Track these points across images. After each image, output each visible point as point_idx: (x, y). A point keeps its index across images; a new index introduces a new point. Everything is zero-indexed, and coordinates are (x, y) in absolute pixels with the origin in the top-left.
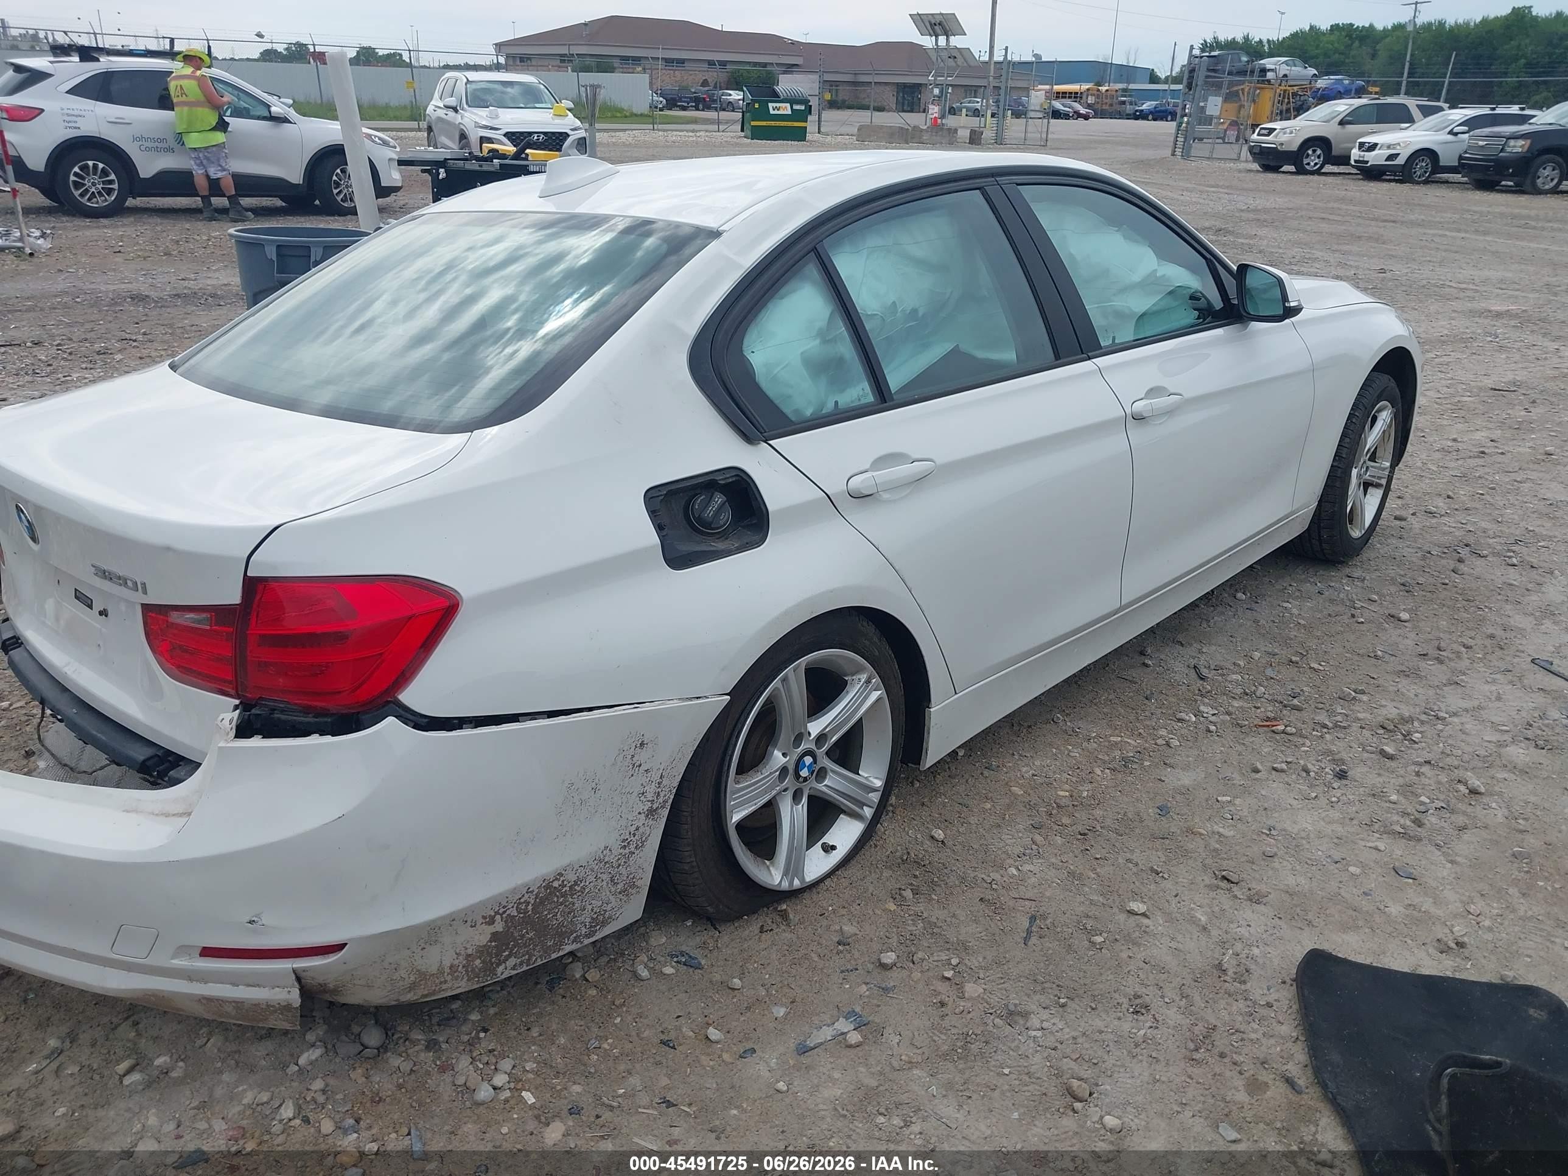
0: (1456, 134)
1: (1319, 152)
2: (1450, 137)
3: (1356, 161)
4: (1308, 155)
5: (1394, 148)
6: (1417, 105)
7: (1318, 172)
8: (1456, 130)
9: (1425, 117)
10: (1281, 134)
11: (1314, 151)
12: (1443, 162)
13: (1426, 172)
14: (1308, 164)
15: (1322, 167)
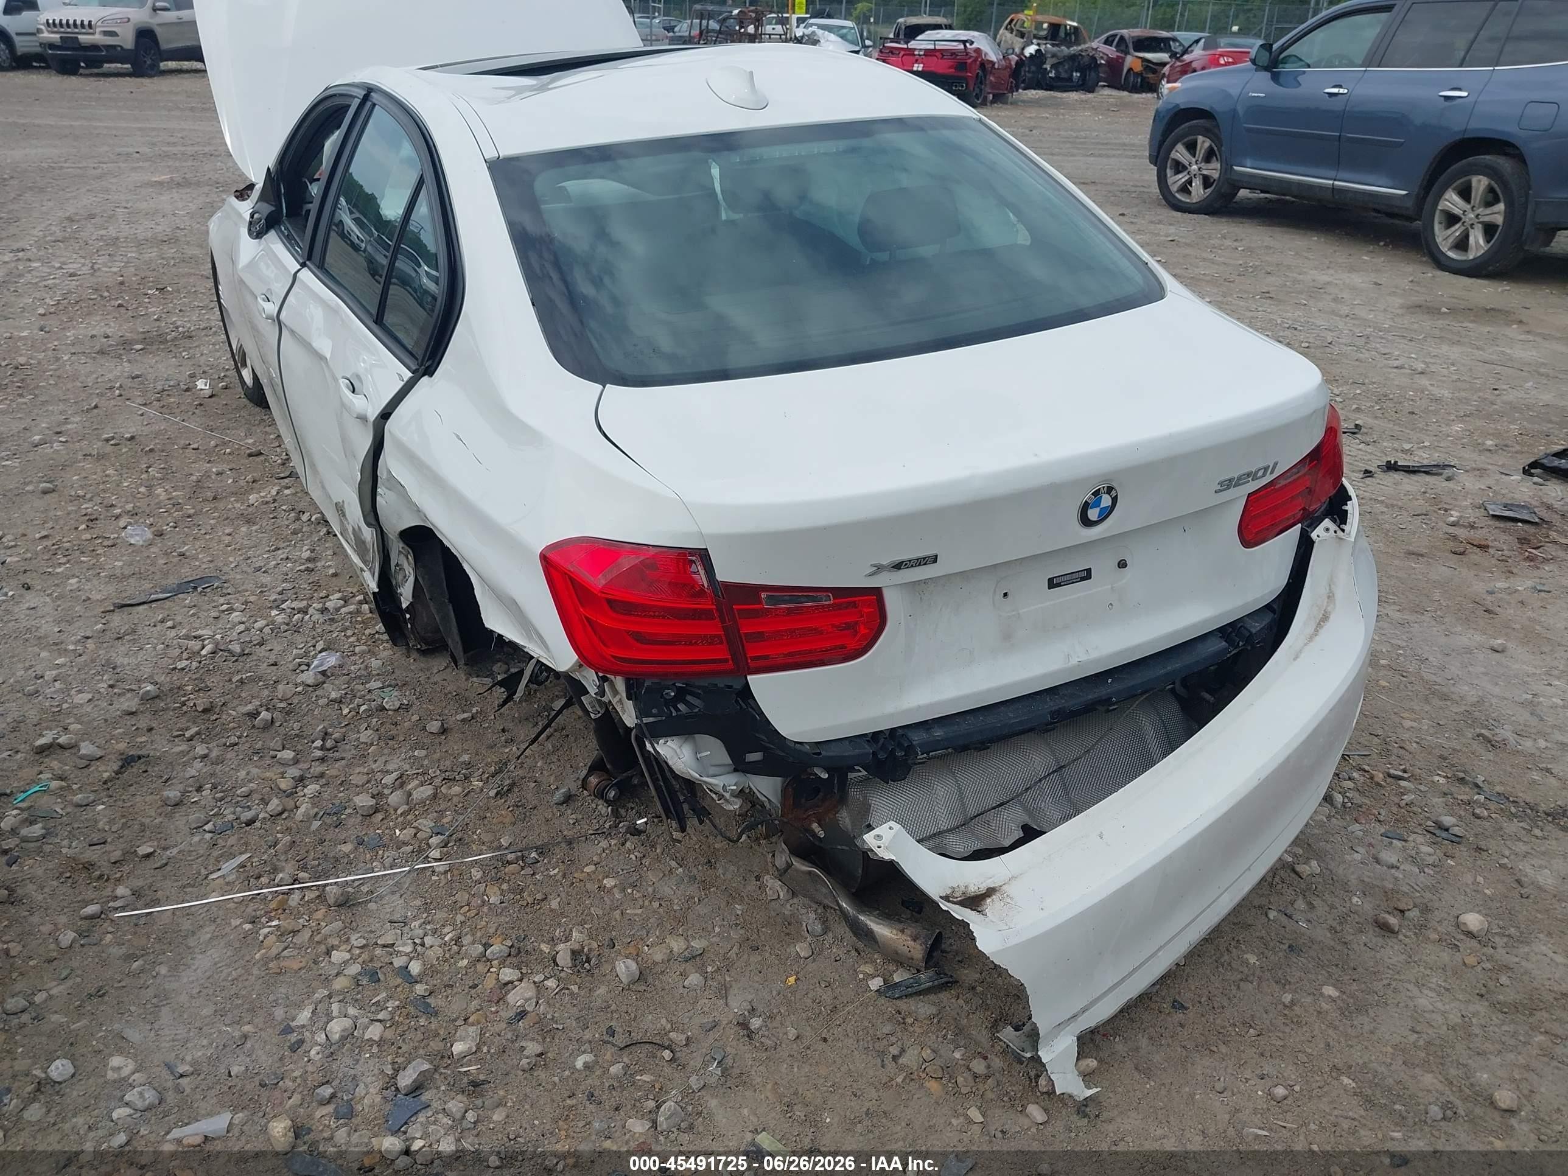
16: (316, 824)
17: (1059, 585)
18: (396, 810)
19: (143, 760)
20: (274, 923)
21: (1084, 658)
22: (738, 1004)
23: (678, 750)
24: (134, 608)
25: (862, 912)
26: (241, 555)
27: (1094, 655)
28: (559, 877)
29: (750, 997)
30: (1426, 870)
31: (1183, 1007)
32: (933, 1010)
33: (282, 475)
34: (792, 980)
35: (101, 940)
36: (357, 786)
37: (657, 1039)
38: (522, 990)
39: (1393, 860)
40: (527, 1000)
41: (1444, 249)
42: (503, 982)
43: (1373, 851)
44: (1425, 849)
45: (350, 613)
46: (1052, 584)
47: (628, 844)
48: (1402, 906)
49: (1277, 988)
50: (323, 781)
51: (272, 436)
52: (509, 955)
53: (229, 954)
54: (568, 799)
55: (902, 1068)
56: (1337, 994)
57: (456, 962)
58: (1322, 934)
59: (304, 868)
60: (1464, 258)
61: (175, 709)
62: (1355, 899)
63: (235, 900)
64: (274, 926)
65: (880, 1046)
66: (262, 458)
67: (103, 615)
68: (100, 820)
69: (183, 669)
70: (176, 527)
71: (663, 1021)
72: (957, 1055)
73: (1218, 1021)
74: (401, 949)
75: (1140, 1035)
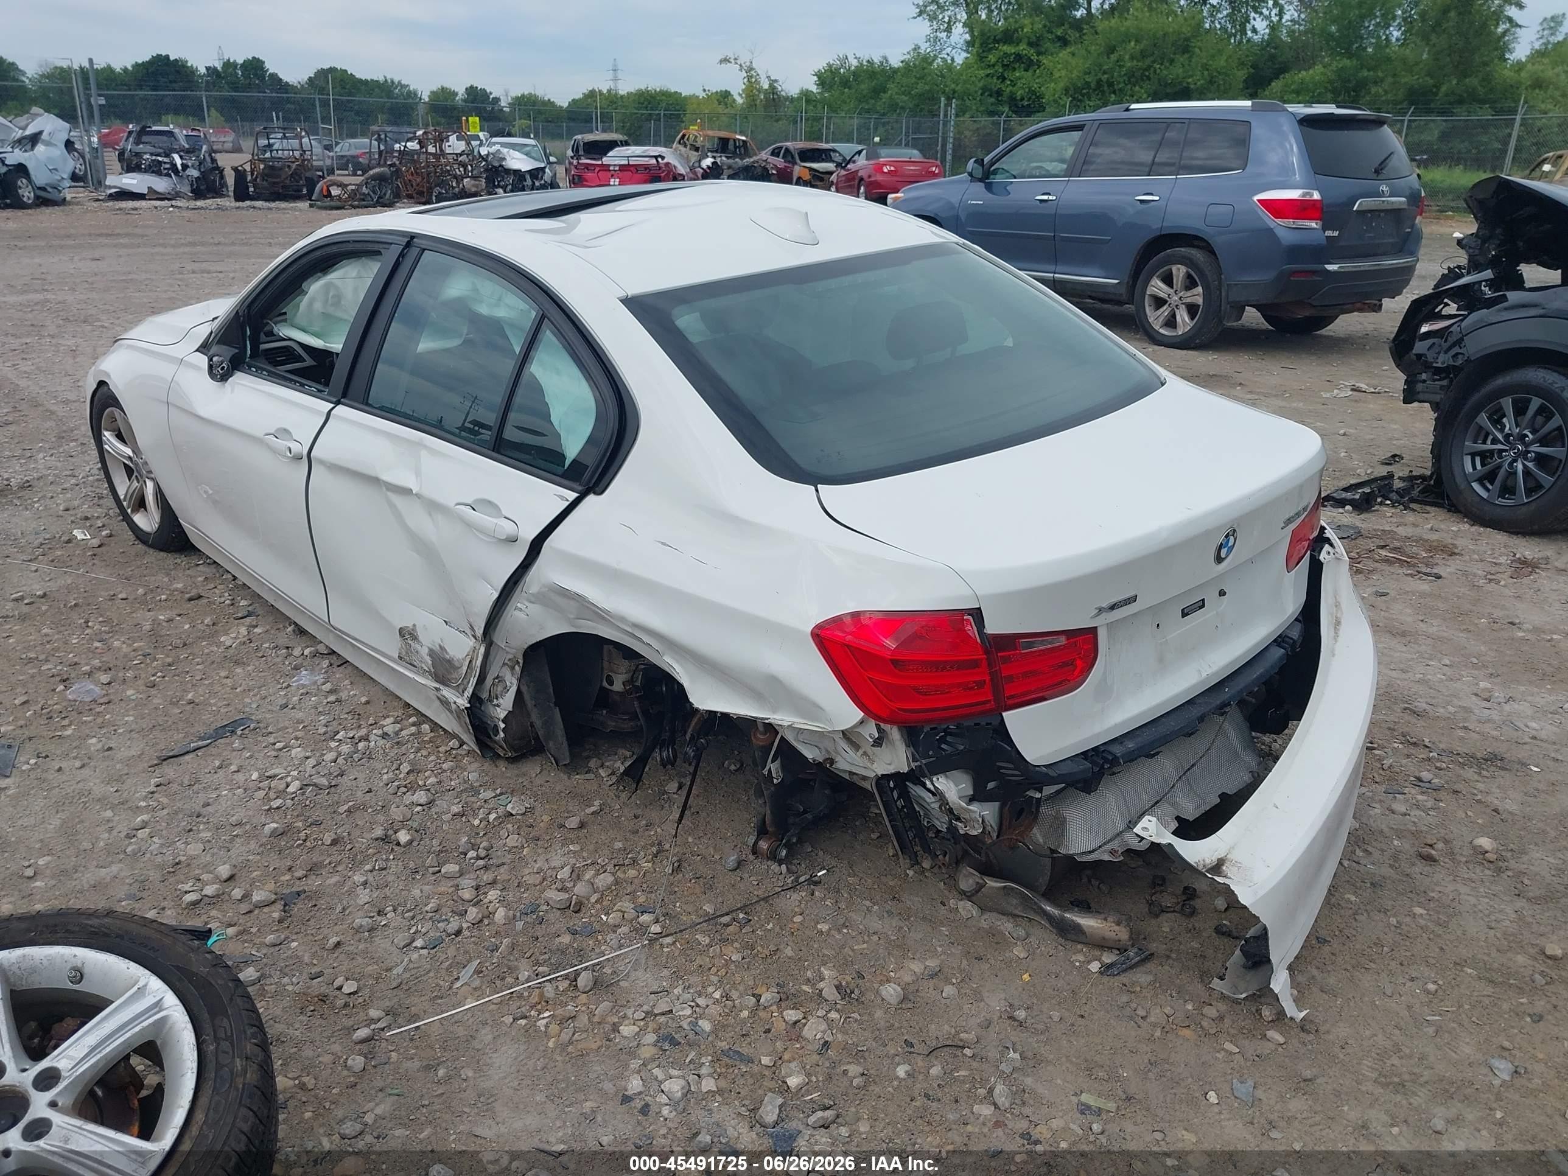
16: (520, 925)
17: (1187, 614)
18: (588, 899)
19: (303, 896)
20: (547, 1014)
21: (1209, 671)
22: (996, 1003)
24: (182, 758)
25: (1065, 911)
26: (255, 695)
27: (1215, 668)
28: (777, 929)
29: (1003, 996)
30: (1430, 813)
31: (1326, 941)
32: (1150, 978)
33: (240, 615)
34: (1026, 977)
35: (389, 1059)
36: (535, 886)
37: (949, 1042)
38: (814, 1026)
39: (1403, 809)
40: (824, 1032)
41: (1157, 328)
42: (791, 1022)
43: (1386, 806)
44: (1420, 797)
45: (412, 735)
46: (1184, 614)
47: (817, 893)
48: (1429, 842)
49: (1382, 915)
50: (499, 886)
51: (200, 579)
52: (781, 1000)
53: (522, 1047)
54: (740, 864)
55: (1154, 1025)
56: (1424, 912)
57: (737, 1015)
58: (1386, 871)
59: (538, 963)
60: (1175, 334)
61: (299, 846)
62: (1396, 842)
63: (495, 1001)
64: (548, 1017)
65: (1128, 1011)
66: (204, 601)
67: (152, 769)
68: (303, 956)
69: (278, 808)
70: (164, 677)
71: (946, 1027)
72: (1190, 1007)
73: (1358, 946)
74: (681, 1013)
75: (1309, 968)
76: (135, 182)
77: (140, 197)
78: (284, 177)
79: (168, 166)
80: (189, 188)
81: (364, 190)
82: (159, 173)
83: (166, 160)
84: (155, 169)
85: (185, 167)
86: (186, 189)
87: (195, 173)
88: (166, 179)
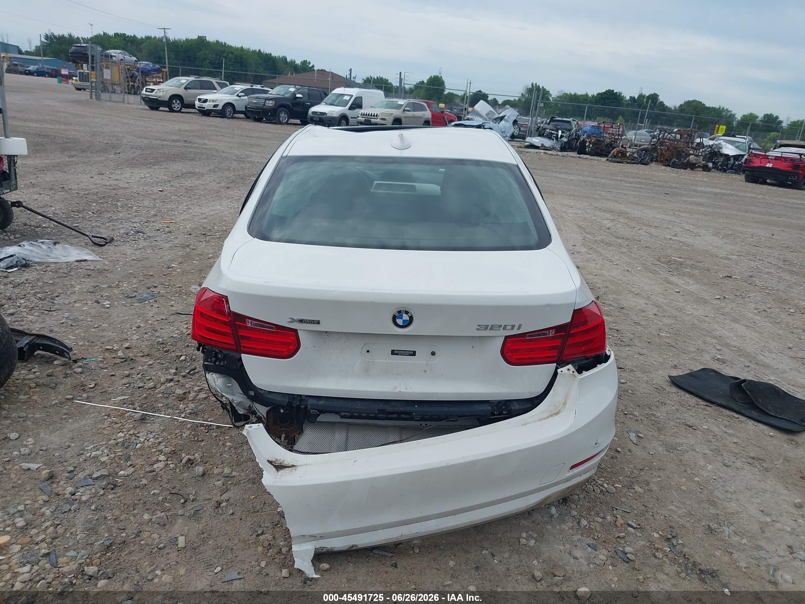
0: (240, 96)
1: (178, 102)
2: (238, 98)
3: (198, 107)
4: (174, 103)
5: (216, 102)
6: (216, 82)
7: (179, 111)
8: (240, 94)
9: (222, 88)
10: (158, 92)
11: (176, 101)
12: (237, 109)
13: (231, 113)
14: (175, 107)
15: (181, 109)
16: (160, 395)
17: (397, 354)
18: (188, 399)
20: (114, 419)
21: (403, 390)
22: (225, 497)
23: (216, 379)
27: (409, 390)
29: (232, 496)
30: (591, 565)
31: (396, 567)
34: (253, 497)
35: (63, 406)
37: (185, 495)
38: (160, 464)
39: (578, 555)
40: (158, 468)
42: (159, 460)
43: (574, 548)
44: (602, 557)
46: (393, 353)
48: (557, 573)
49: (448, 577)
50: (177, 383)
52: (170, 453)
53: (93, 423)
56: (474, 591)
57: (152, 449)
58: (501, 569)
62: (535, 562)
63: (111, 408)
67: (170, 315)
73: (404, 578)
74: (140, 439)
76: (538, 141)
77: (537, 148)
78: (603, 145)
79: (555, 135)
80: (559, 146)
81: (635, 155)
82: (550, 138)
83: (555, 133)
84: (549, 137)
85: (562, 136)
86: (558, 147)
87: (565, 140)
88: (551, 141)
